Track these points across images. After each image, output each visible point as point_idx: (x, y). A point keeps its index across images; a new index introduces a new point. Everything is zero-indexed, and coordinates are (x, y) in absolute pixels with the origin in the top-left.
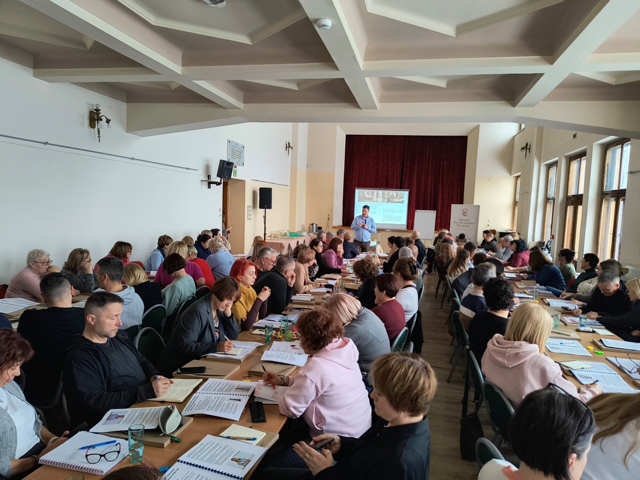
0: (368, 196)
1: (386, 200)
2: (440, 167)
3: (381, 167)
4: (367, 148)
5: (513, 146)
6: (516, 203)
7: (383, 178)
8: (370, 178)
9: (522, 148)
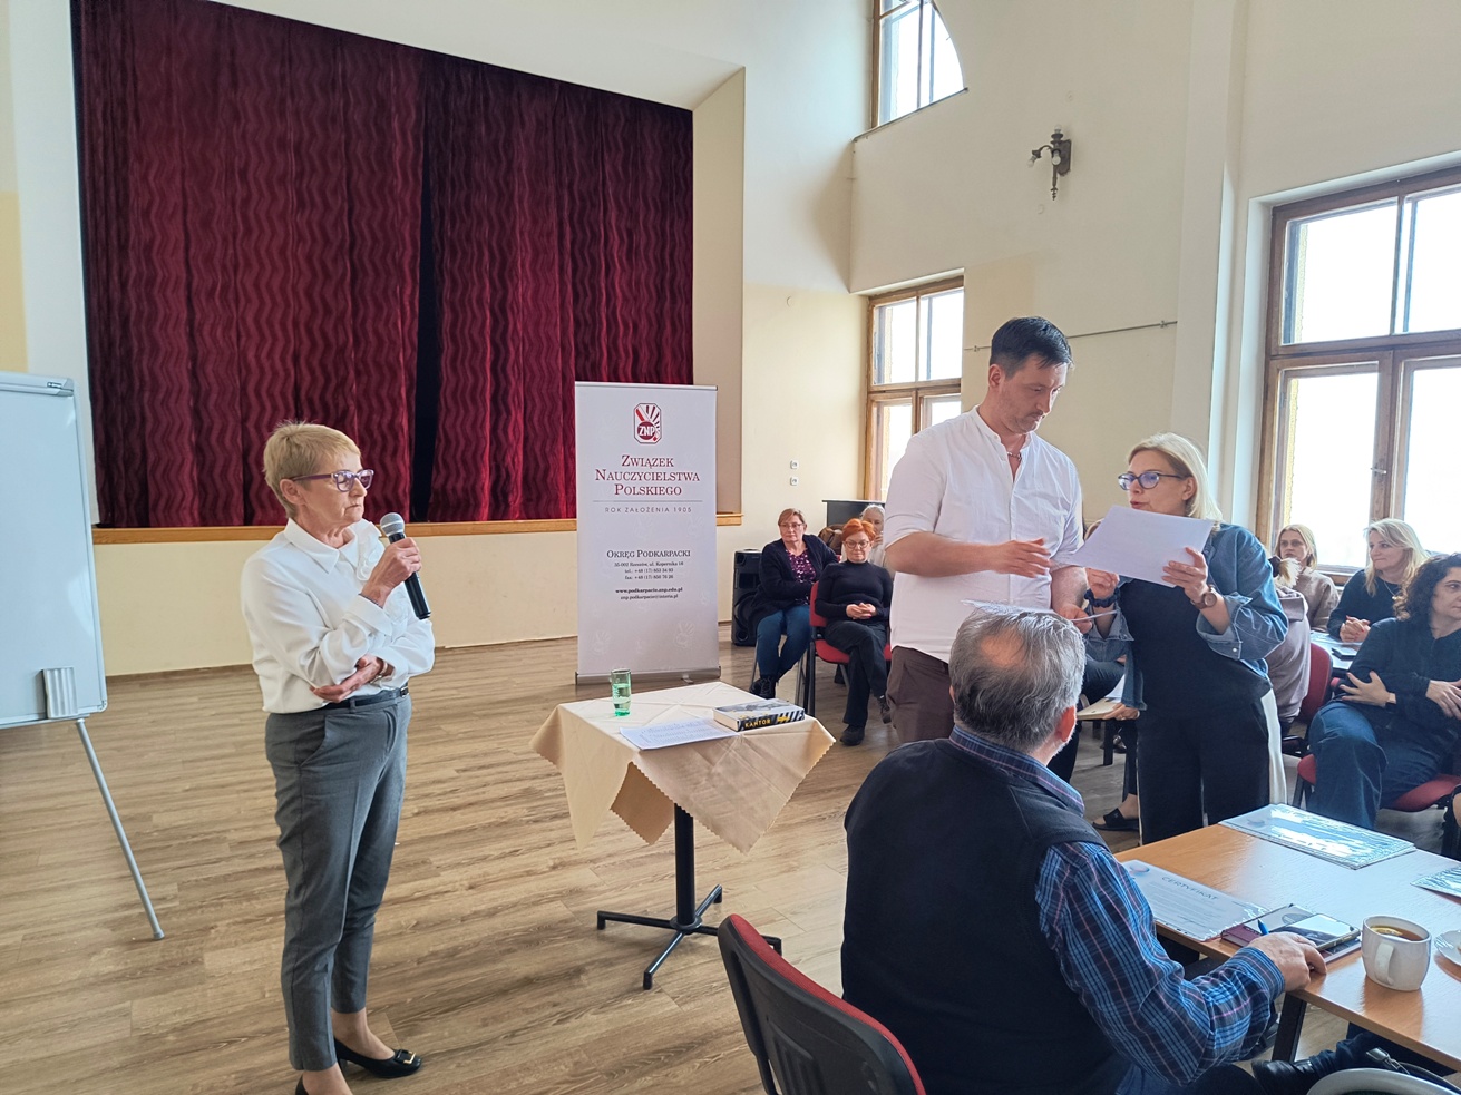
2: (595, 236)
3: (318, 199)
4: (224, 80)
5: (852, 180)
6: (872, 396)
7: (335, 260)
8: (257, 250)
9: (1037, 154)
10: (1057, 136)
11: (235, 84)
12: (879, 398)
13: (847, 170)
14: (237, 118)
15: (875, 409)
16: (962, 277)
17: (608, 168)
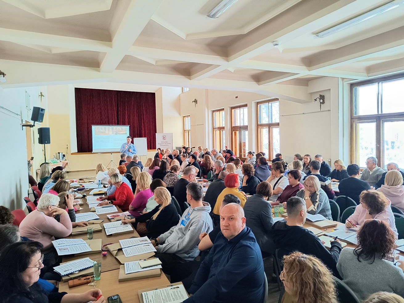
0: (102, 131)
1: (115, 133)
2: (141, 111)
3: (103, 110)
4: (92, 98)
5: (180, 100)
6: (184, 131)
7: (105, 118)
8: (95, 118)
9: (193, 102)
10: (195, 99)
11: (93, 98)
12: (185, 131)
13: (179, 98)
14: (93, 102)
15: (185, 133)
16: (190, 115)
17: (143, 102)
